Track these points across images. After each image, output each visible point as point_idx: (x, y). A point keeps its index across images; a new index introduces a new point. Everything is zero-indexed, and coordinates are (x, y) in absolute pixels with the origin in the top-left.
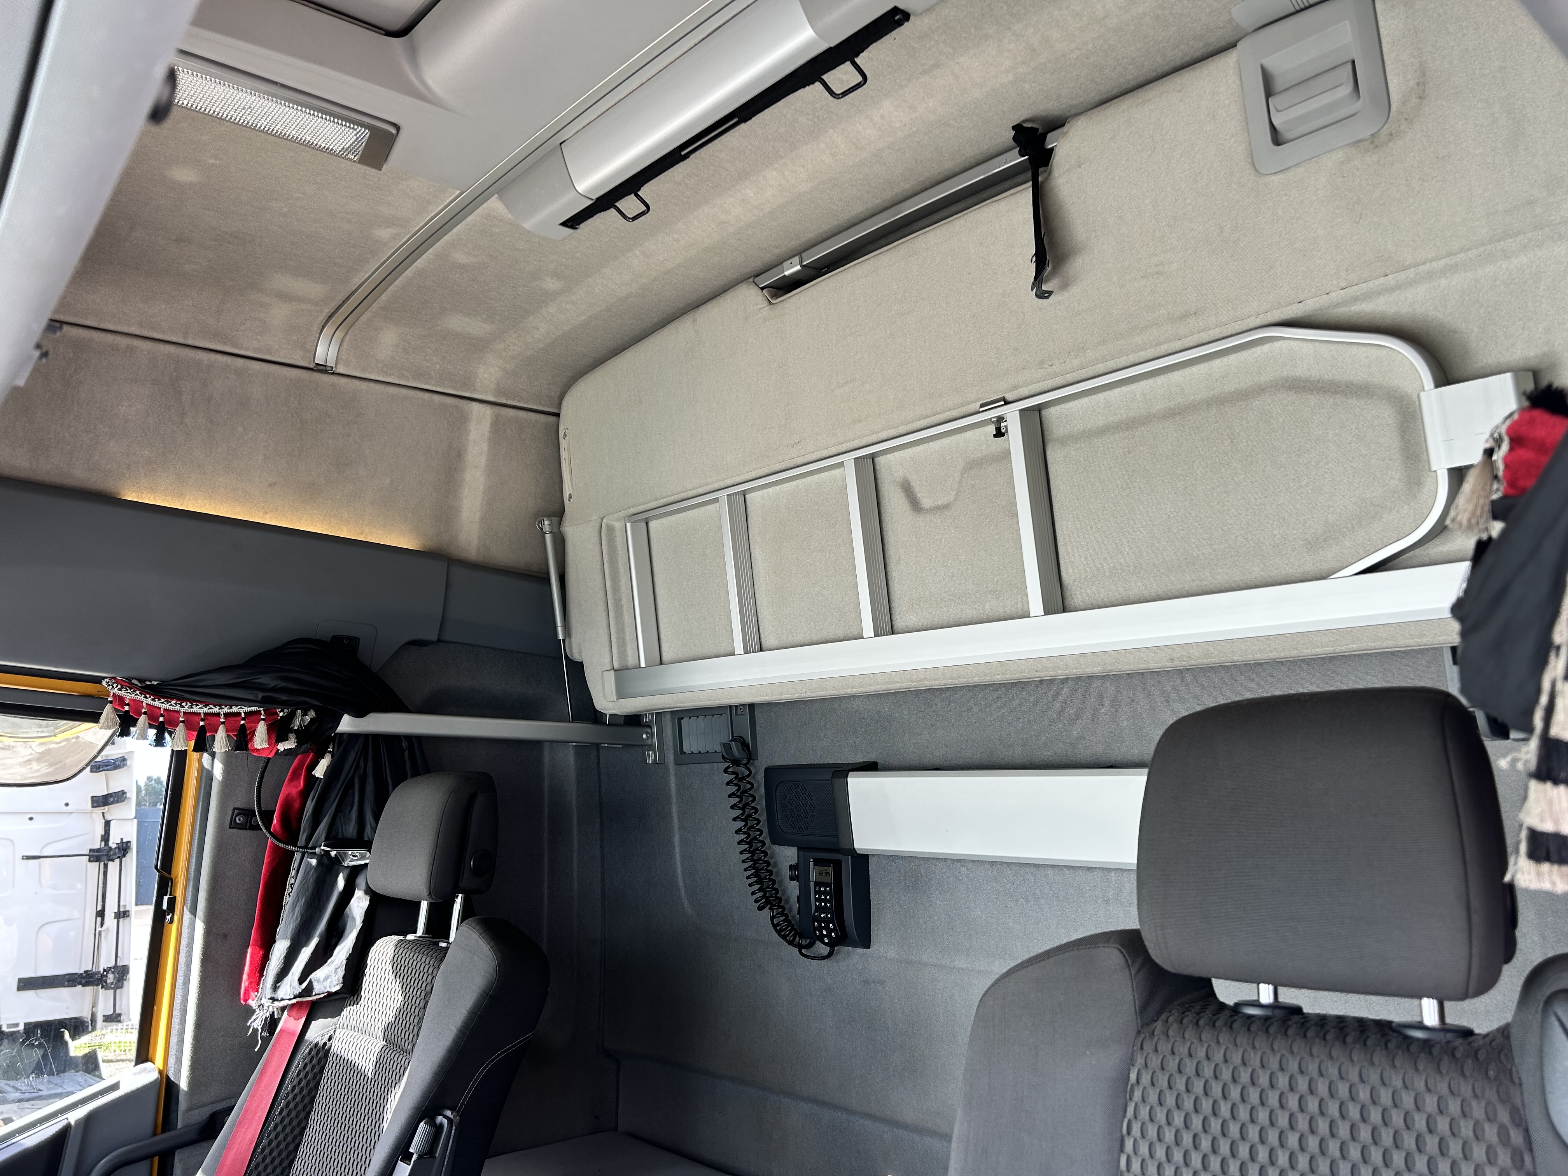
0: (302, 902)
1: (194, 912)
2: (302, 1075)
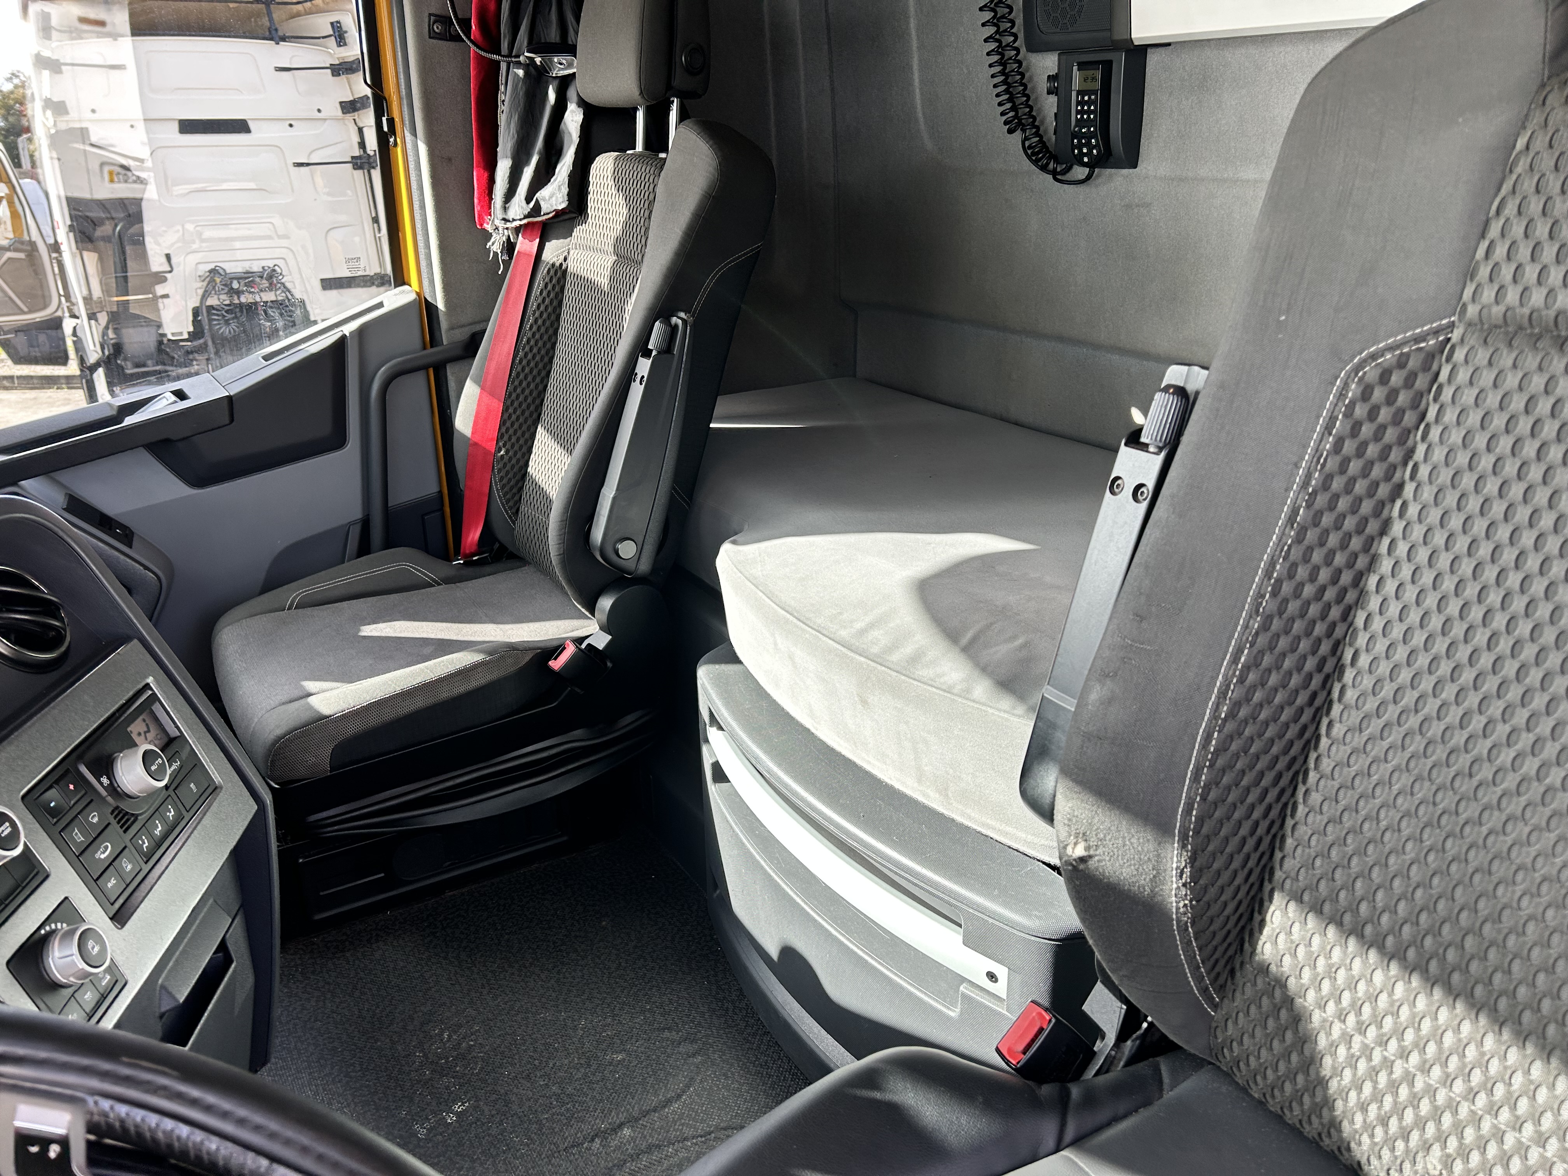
0: (516, 118)
1: (414, 133)
2: (545, 294)
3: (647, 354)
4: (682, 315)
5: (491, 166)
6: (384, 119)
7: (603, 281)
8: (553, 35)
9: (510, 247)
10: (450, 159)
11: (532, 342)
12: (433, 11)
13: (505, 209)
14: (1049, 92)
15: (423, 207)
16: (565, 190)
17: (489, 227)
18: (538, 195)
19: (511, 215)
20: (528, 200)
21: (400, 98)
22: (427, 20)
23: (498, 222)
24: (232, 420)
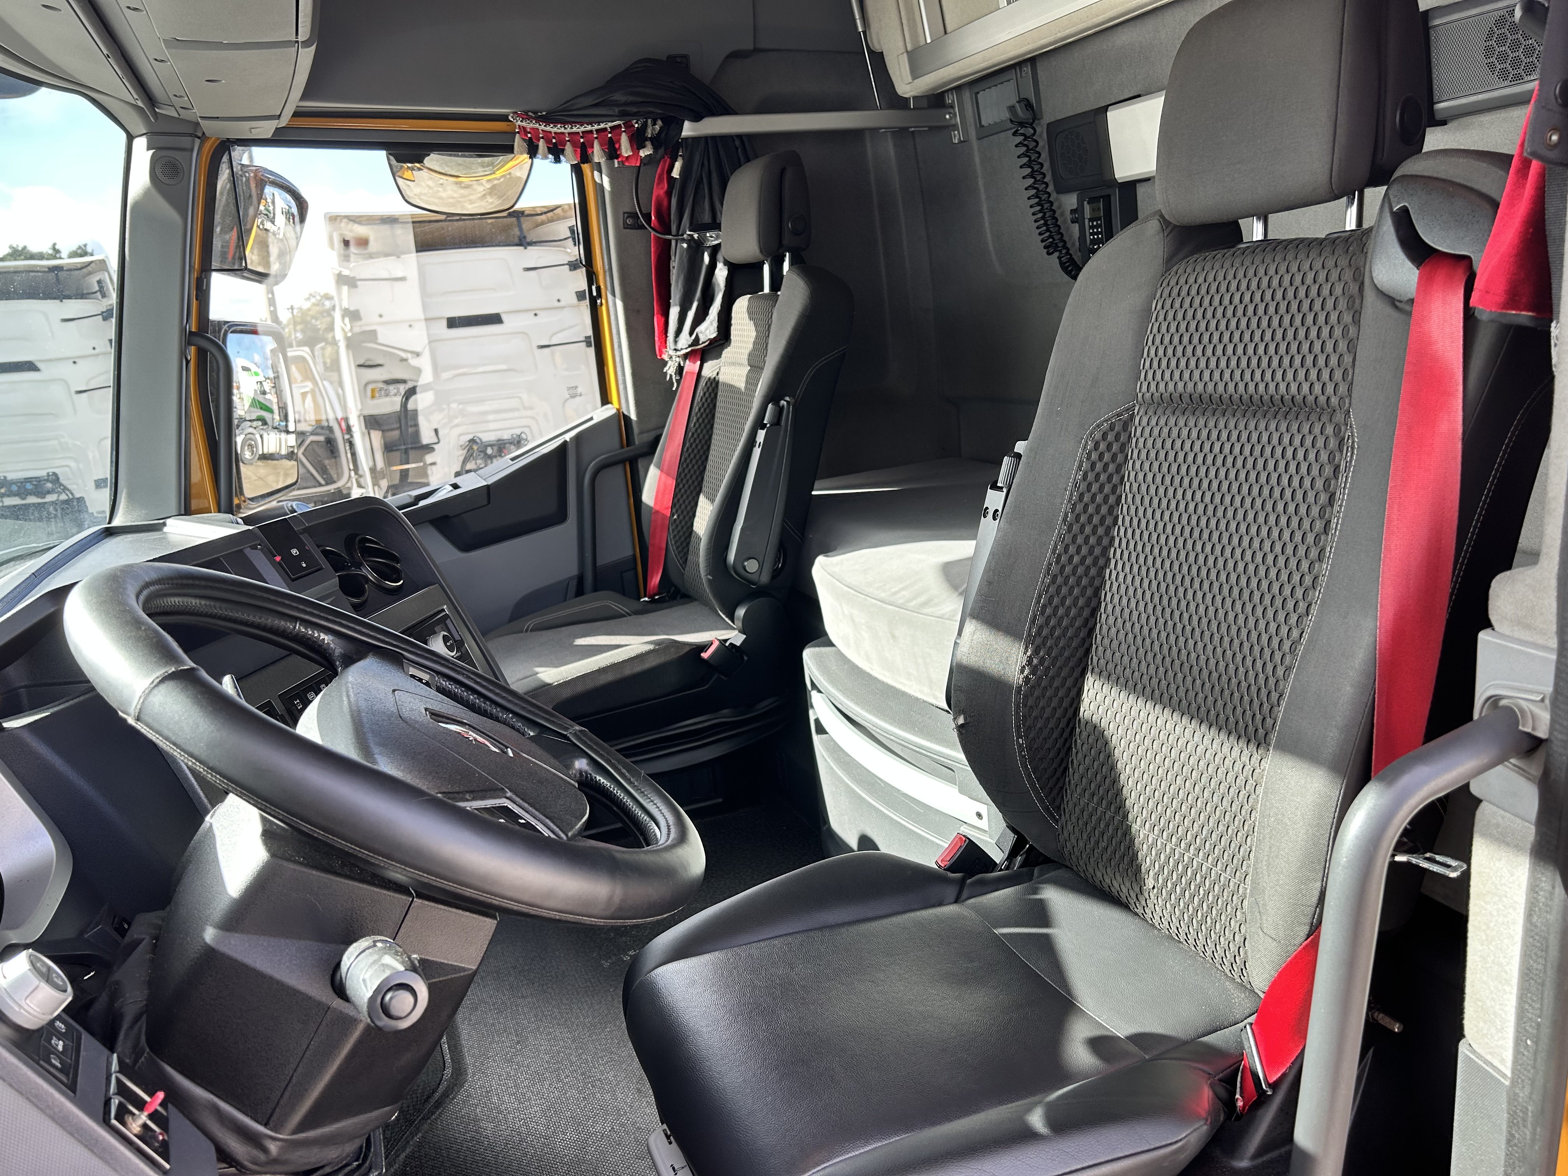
0: (682, 277)
1: (614, 294)
2: (704, 400)
3: (763, 426)
4: (787, 399)
5: (666, 314)
6: (594, 288)
7: (741, 384)
8: (707, 218)
9: (680, 370)
10: (638, 311)
11: (695, 436)
12: (627, 210)
13: (676, 342)
14: (1073, 222)
15: (620, 346)
16: (715, 324)
17: (665, 357)
18: (698, 330)
19: (679, 346)
20: (691, 334)
21: (605, 272)
22: (622, 216)
23: (672, 353)
24: (489, 502)
